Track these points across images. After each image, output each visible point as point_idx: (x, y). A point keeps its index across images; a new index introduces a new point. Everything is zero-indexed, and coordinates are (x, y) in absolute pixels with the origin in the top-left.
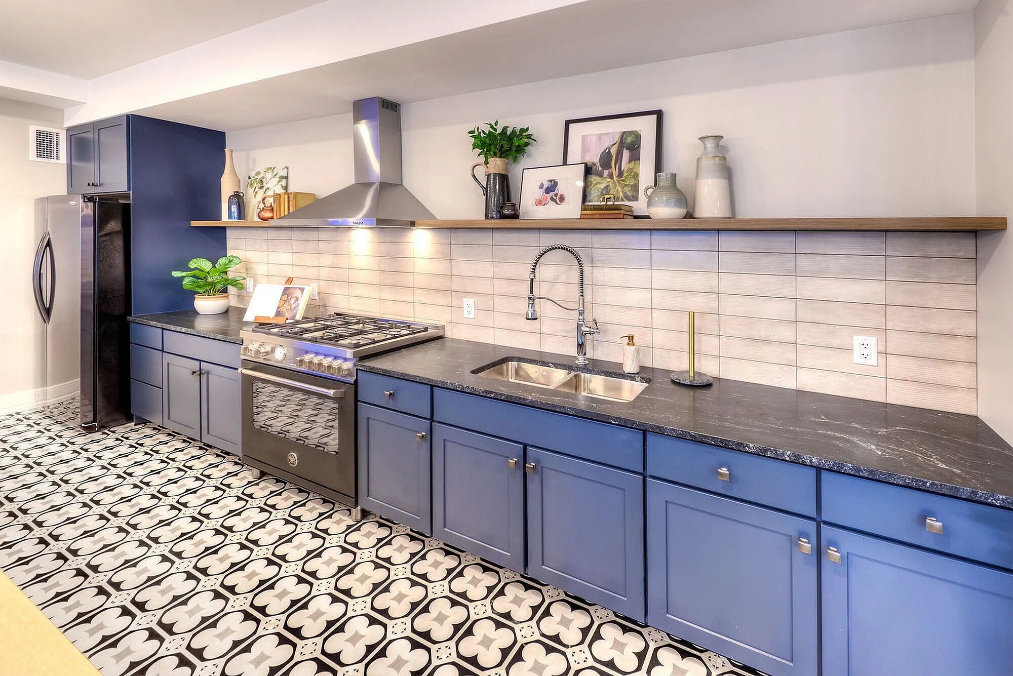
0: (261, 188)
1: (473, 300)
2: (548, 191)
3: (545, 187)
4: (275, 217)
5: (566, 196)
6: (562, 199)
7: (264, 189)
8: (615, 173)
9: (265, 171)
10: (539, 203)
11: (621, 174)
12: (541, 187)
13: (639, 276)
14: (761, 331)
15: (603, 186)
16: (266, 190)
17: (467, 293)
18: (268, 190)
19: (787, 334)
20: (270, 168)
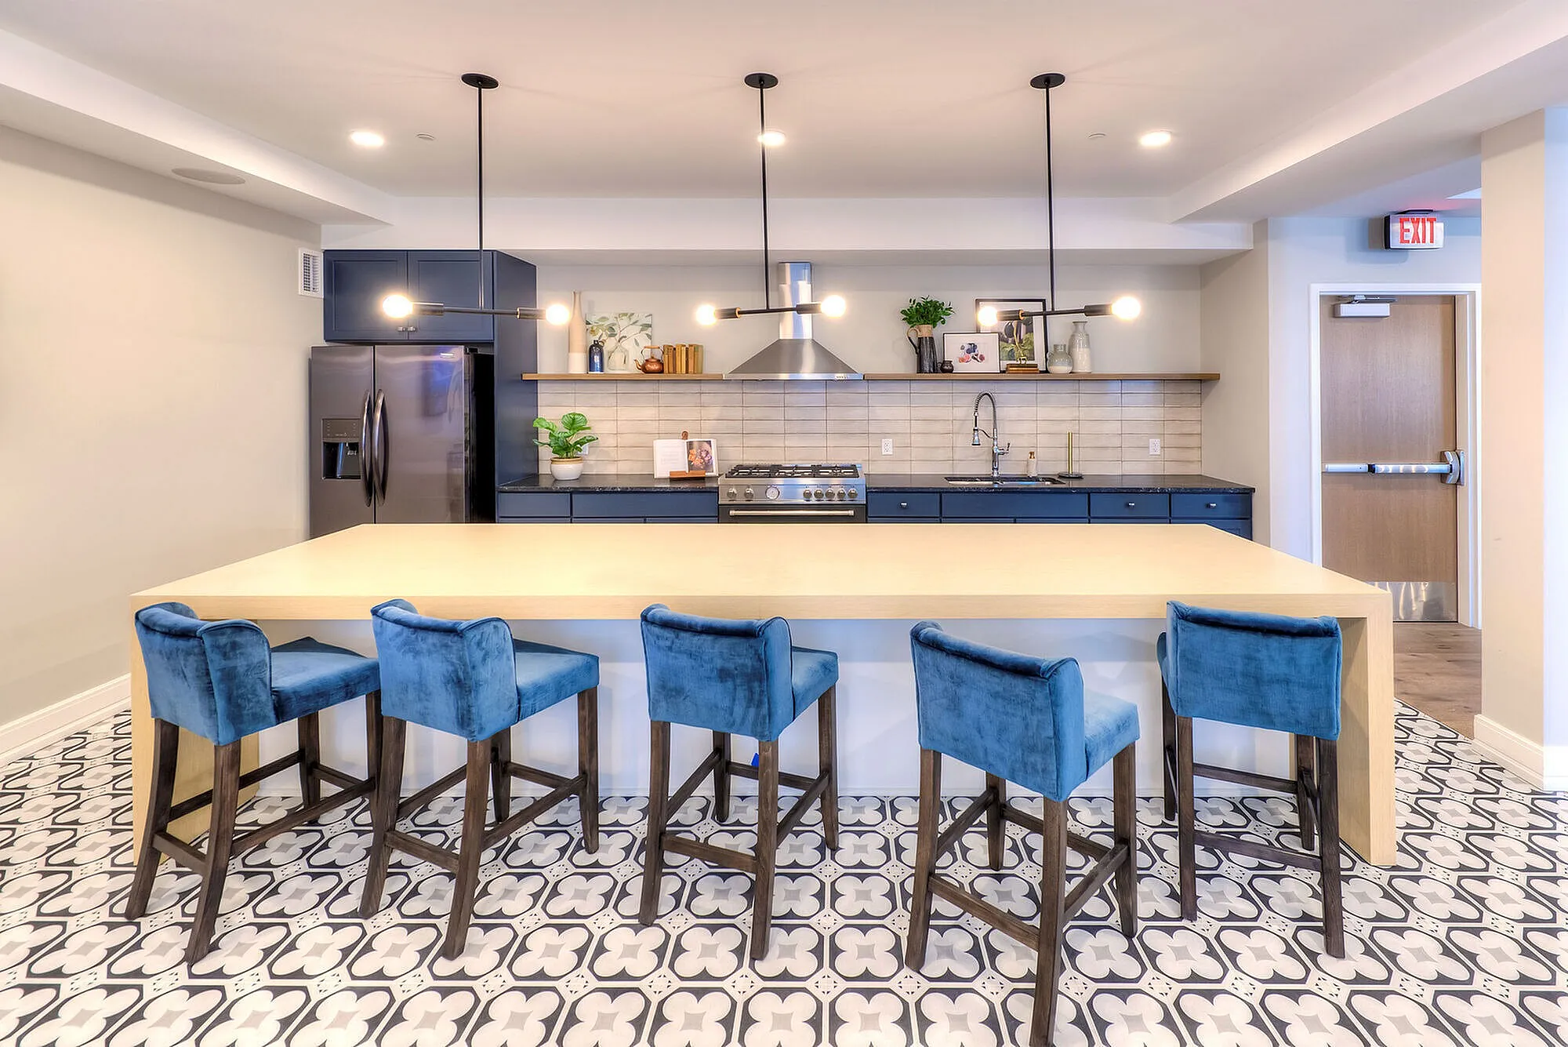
0: (613, 335)
1: (891, 440)
2: (969, 351)
3: (966, 349)
4: (666, 370)
5: (985, 356)
6: (982, 358)
7: (617, 337)
8: (1017, 341)
9: (616, 318)
10: (962, 360)
11: (1021, 341)
12: (963, 348)
13: (1028, 412)
14: (1103, 442)
15: (1008, 349)
16: (621, 339)
17: (886, 434)
18: (624, 339)
19: (1116, 442)
20: (626, 315)
